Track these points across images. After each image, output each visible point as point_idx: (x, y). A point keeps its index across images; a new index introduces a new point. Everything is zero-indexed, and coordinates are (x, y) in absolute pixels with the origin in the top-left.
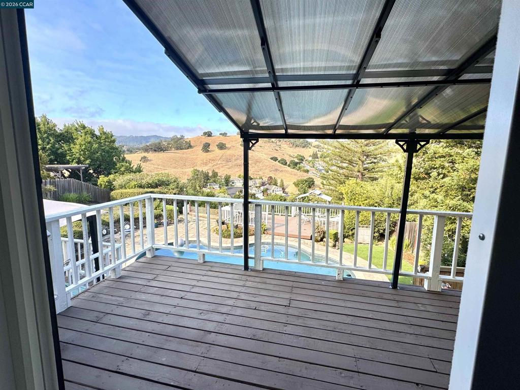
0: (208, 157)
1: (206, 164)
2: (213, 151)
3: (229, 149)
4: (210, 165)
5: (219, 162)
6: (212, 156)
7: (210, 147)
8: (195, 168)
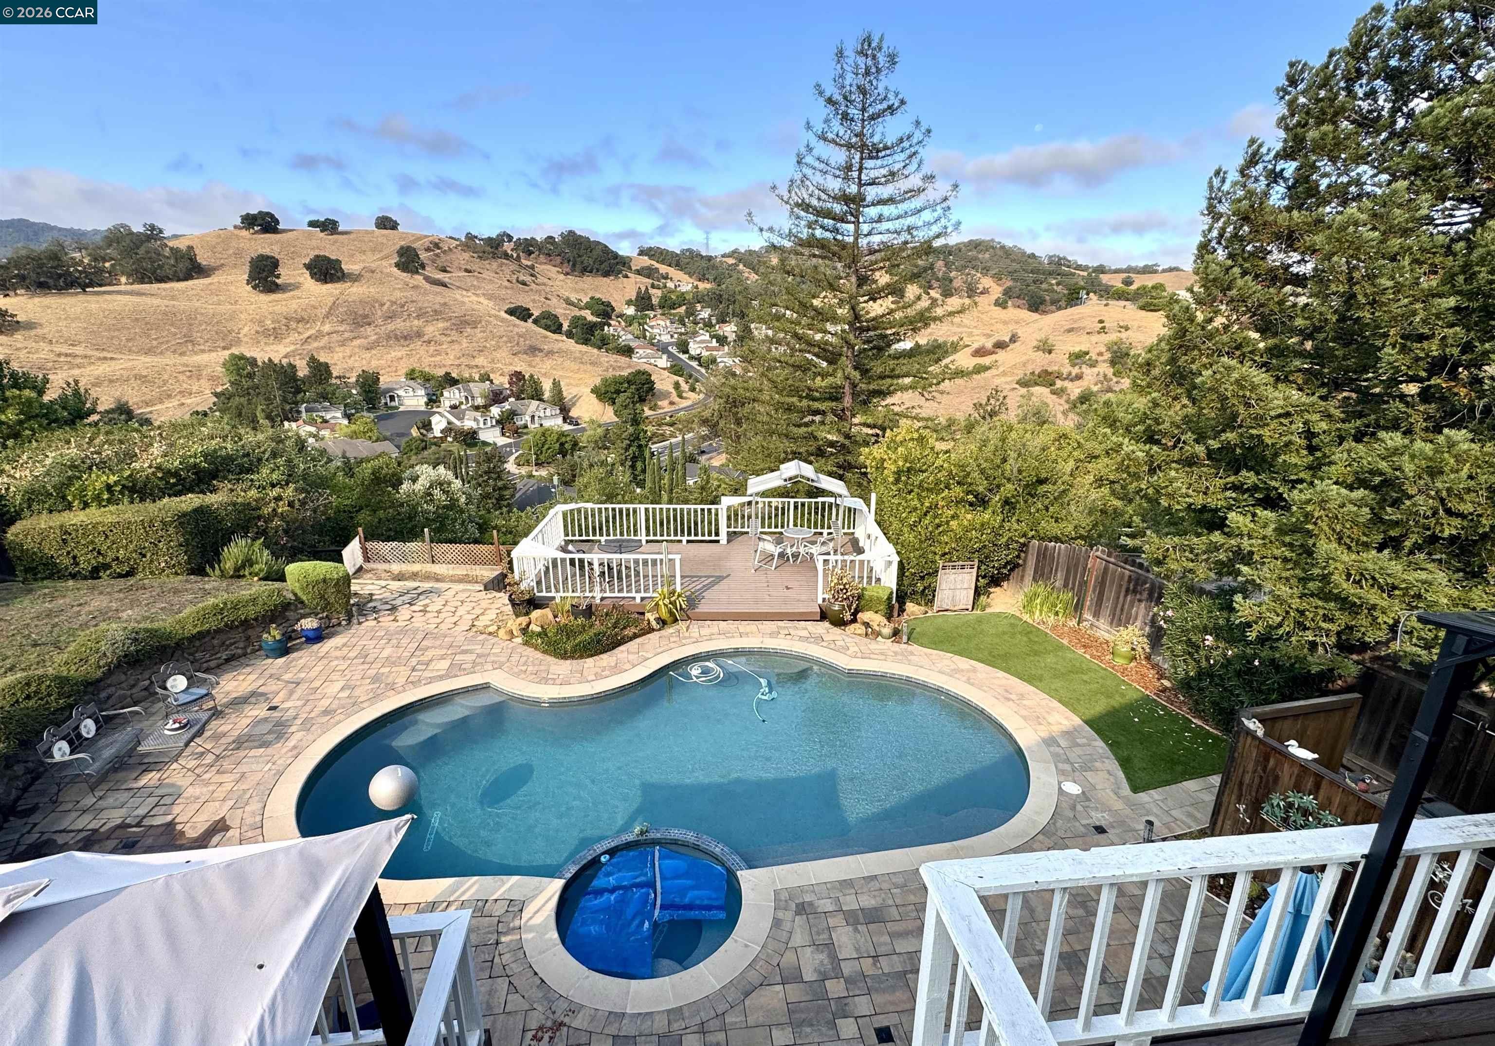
0: (278, 308)
1: (276, 335)
2: (296, 286)
3: (355, 278)
4: (294, 336)
5: (327, 328)
6: (294, 305)
7: (281, 270)
8: (236, 351)
